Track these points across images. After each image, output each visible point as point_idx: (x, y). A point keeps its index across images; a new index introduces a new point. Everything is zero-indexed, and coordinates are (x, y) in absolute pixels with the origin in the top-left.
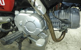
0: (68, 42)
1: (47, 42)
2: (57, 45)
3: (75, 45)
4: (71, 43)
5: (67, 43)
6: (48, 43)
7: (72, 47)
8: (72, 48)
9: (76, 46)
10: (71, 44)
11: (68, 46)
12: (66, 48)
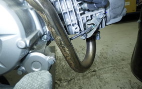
0: (96, 69)
1: (56, 83)
2: (79, 82)
3: (110, 68)
4: (103, 67)
5: (95, 71)
6: (59, 86)
7: (108, 75)
8: (108, 77)
9: (112, 71)
10: (103, 69)
11: (100, 77)
12: (98, 81)
